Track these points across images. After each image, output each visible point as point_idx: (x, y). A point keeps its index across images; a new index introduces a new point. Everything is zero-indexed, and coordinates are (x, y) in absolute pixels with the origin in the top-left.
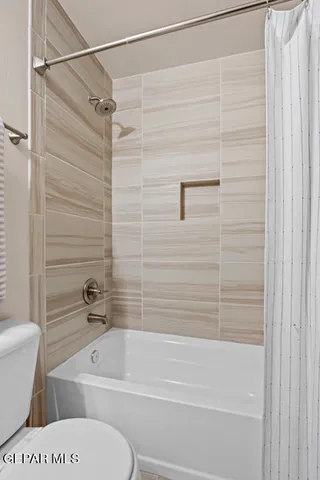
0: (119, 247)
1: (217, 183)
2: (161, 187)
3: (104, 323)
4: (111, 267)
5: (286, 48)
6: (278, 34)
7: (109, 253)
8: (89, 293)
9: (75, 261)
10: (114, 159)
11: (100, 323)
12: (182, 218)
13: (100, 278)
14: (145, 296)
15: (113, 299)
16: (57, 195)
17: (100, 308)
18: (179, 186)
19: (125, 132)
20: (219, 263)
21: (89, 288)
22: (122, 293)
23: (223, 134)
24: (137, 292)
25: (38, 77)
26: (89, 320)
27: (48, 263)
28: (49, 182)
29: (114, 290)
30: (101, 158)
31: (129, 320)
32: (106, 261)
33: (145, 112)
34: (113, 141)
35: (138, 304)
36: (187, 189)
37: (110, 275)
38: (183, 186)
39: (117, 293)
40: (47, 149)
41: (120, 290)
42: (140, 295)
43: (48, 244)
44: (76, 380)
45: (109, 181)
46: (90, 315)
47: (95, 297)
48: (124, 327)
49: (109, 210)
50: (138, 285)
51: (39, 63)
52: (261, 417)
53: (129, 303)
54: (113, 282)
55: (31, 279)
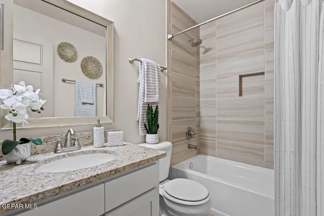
0: (204, 112)
1: (263, 73)
2: (227, 79)
3: (196, 149)
4: (199, 122)
5: (287, 13)
6: (282, 7)
7: (199, 115)
8: (189, 134)
9: (182, 118)
10: (200, 65)
11: (194, 149)
12: (241, 95)
13: (194, 127)
14: (218, 138)
15: (201, 139)
16: (177, 89)
17: (194, 142)
18: (238, 77)
19: (207, 51)
20: (265, 121)
21: (189, 131)
22: (206, 136)
23: (266, 44)
24: (214, 136)
25: (170, 42)
26: (189, 147)
27: (173, 119)
28: (173, 85)
29: (201, 134)
30: (194, 67)
31: (209, 151)
32: (197, 119)
33: (218, 38)
34: (201, 56)
35: (214, 142)
36: (243, 78)
37: (199, 126)
38: (241, 77)
39: (203, 136)
40: (173, 70)
41: (204, 134)
42: (215, 138)
43: (173, 111)
44: (184, 170)
45: (199, 77)
46: (189, 145)
47: (192, 136)
48: (206, 154)
49: (199, 93)
50: (214, 132)
51: (170, 36)
52: (274, 198)
53: (209, 142)
54: (201, 130)
55: (167, 125)
